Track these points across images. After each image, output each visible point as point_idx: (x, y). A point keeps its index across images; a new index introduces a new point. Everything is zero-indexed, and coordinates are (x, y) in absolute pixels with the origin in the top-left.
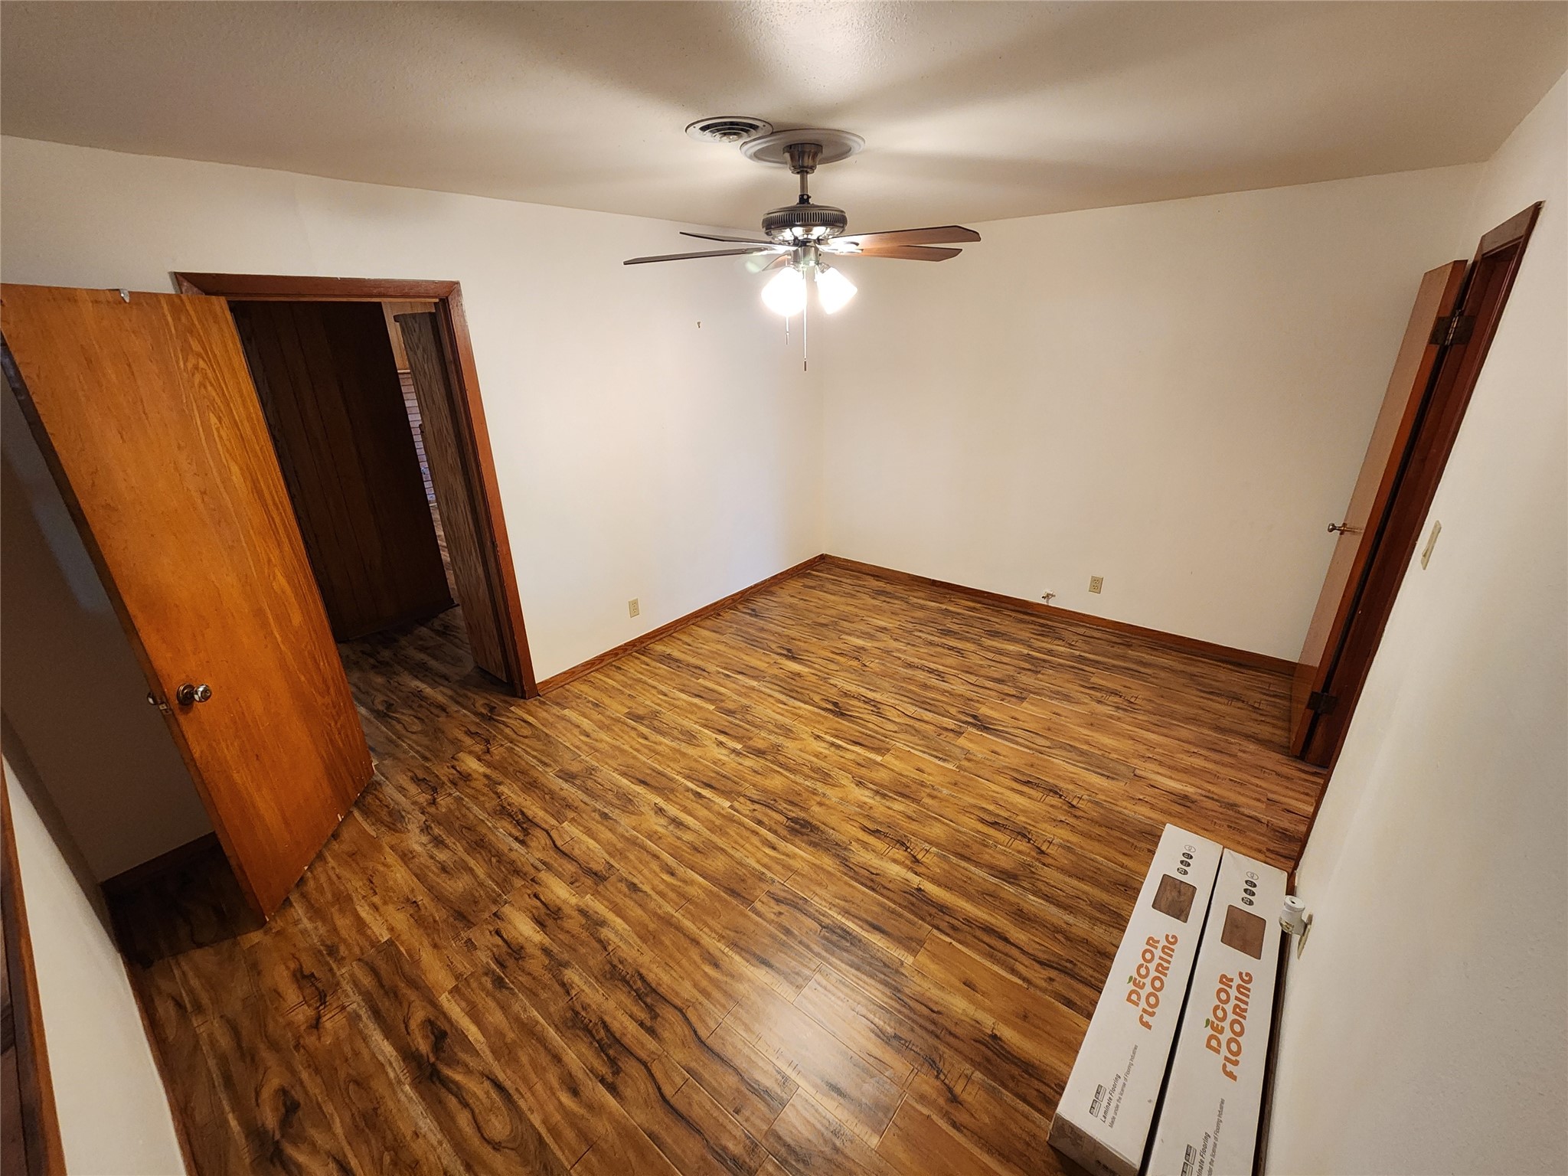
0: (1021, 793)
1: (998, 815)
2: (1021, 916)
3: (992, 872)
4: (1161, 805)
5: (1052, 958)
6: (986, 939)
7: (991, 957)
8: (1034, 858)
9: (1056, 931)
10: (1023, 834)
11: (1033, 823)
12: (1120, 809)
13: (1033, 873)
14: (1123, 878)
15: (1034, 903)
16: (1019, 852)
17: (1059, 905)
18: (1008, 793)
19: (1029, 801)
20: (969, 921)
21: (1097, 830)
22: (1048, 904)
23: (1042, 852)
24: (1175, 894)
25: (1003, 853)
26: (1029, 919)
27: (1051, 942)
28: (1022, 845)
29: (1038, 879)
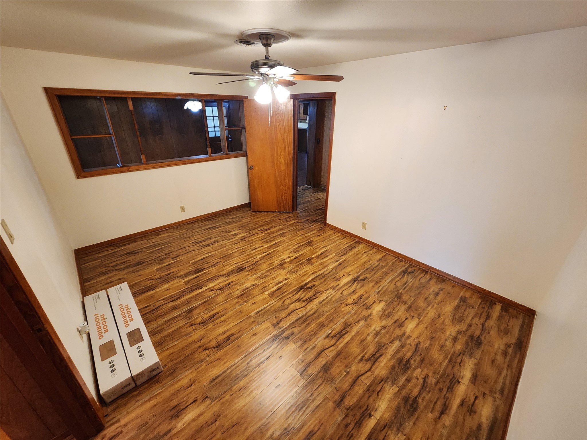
0: (224, 333)
1: (217, 319)
2: (175, 308)
3: (195, 307)
4: (183, 394)
5: (159, 309)
6: (176, 297)
7: (170, 296)
8: (192, 321)
9: (165, 314)
10: (204, 323)
11: (206, 329)
12: (192, 369)
13: (186, 318)
14: (163, 346)
15: (177, 313)
16: (197, 318)
17: (170, 320)
18: (226, 328)
19: (218, 333)
20: (184, 295)
21: (188, 352)
22: (174, 316)
23: (192, 325)
24: (136, 338)
25: (200, 313)
26: (173, 309)
27: (162, 311)
28: (199, 320)
29: (183, 318)
